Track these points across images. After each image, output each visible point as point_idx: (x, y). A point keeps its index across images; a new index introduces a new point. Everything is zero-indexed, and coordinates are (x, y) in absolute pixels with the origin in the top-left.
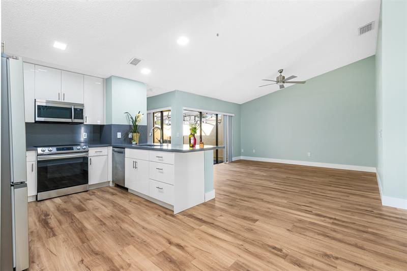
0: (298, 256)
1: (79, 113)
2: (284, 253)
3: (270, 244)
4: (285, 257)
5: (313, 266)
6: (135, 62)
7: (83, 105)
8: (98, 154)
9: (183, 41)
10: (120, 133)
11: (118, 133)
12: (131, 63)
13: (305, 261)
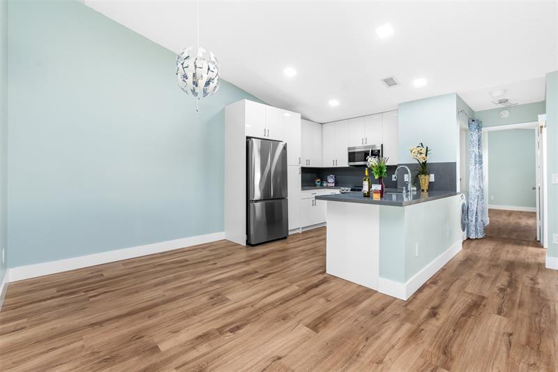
0: (215, 342)
2: (226, 332)
3: (247, 327)
4: (221, 331)
5: (193, 348)
6: (390, 82)
11: (405, 175)
13: (205, 344)
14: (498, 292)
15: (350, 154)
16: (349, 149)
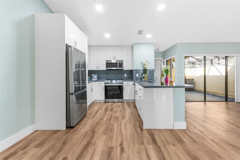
1: (121, 65)
6: (140, 32)
7: (123, 61)
8: (128, 85)
9: (161, 7)
10: (138, 74)
11: (137, 74)
12: (139, 34)
15: (107, 64)
16: (106, 61)
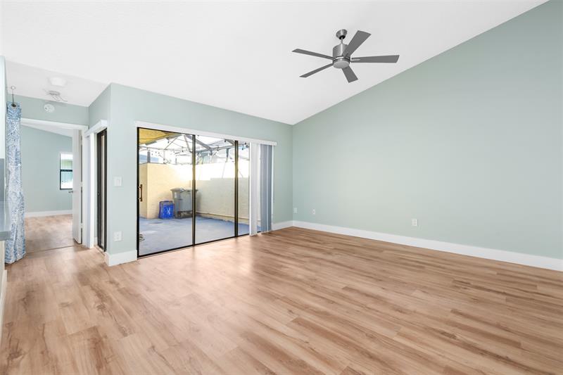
14: (100, 312)
